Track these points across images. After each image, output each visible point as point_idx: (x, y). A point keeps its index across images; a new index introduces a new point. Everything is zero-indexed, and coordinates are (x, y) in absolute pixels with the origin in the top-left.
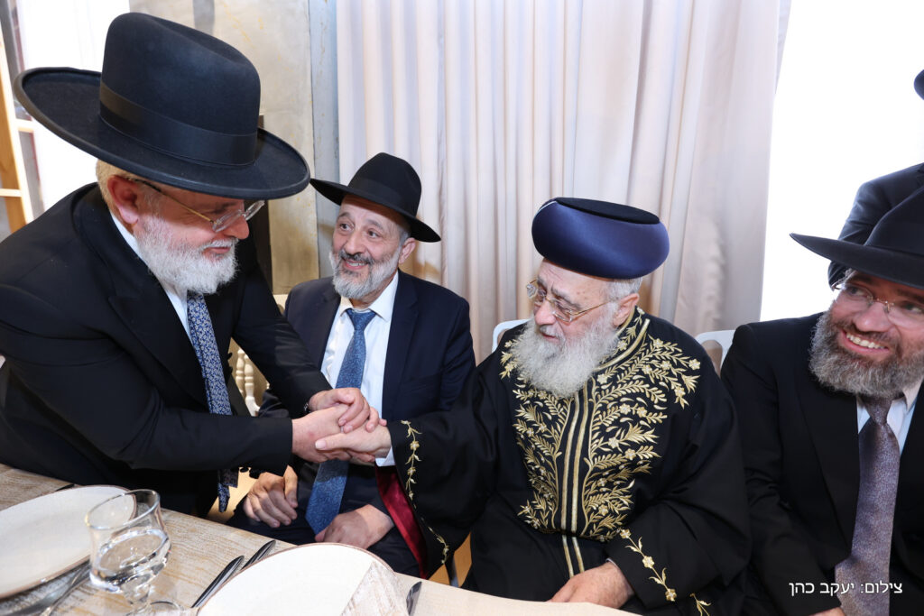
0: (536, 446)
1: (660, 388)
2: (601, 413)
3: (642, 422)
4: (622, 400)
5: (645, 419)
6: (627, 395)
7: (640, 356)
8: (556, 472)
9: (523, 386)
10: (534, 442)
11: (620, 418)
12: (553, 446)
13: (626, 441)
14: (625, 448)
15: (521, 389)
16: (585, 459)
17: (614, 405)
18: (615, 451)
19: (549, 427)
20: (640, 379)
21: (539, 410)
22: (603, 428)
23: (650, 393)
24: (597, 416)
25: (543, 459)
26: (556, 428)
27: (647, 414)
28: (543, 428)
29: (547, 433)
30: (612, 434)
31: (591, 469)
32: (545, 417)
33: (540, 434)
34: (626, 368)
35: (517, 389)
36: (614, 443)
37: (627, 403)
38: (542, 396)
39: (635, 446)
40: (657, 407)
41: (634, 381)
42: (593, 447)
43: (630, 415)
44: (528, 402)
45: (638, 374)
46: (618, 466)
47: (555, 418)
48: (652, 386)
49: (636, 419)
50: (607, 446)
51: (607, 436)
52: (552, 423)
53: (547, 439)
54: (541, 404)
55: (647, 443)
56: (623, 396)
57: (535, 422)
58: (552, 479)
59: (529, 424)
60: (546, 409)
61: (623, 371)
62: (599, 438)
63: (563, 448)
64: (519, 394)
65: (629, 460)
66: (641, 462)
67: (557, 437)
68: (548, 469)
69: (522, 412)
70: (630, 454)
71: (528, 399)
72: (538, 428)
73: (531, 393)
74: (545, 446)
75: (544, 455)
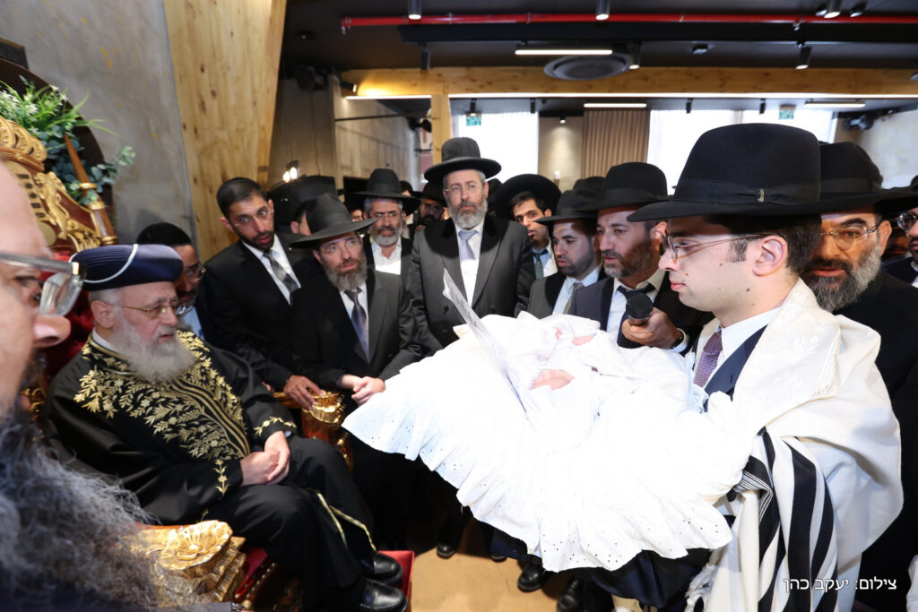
0: (185, 422)
8: (211, 418)
9: (131, 407)
10: (182, 423)
15: (132, 410)
19: (183, 404)
21: (164, 404)
25: (197, 423)
26: (187, 400)
32: (174, 402)
35: (129, 413)
38: (156, 395)
51: (207, 382)
53: (188, 411)
57: (170, 412)
58: (212, 425)
59: (166, 418)
63: (202, 404)
64: (135, 414)
67: (193, 403)
68: (203, 423)
69: (151, 419)
71: (147, 408)
72: (176, 412)
73: (145, 403)
74: (192, 415)
75: (195, 420)
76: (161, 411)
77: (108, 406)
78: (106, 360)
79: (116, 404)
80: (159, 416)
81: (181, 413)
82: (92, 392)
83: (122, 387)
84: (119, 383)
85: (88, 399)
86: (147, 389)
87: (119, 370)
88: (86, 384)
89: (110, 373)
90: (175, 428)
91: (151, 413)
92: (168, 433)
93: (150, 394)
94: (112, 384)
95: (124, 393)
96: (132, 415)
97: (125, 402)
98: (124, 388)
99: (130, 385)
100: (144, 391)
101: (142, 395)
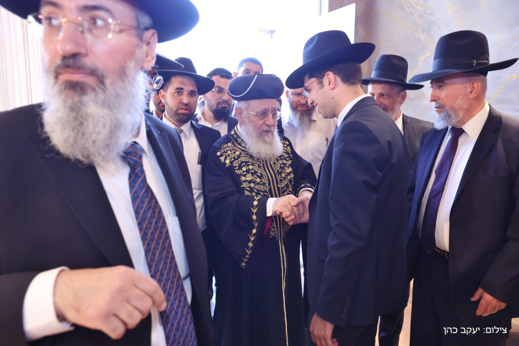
0: (257, 190)
6: (279, 157)
15: (237, 169)
19: (261, 179)
21: (253, 174)
26: (264, 178)
29: (260, 182)
32: (258, 176)
36: (283, 175)
37: (280, 159)
38: (251, 167)
39: (289, 174)
43: (283, 164)
44: (245, 173)
49: (285, 164)
51: (280, 173)
52: (261, 177)
53: (261, 184)
55: (291, 172)
57: (253, 180)
59: (250, 182)
60: (256, 172)
64: (238, 172)
69: (243, 178)
71: (244, 172)
72: (256, 181)
73: (244, 169)
74: (262, 188)
75: (262, 192)
76: (249, 177)
77: (228, 162)
78: (238, 139)
79: (231, 162)
80: (247, 179)
81: (258, 184)
82: (224, 152)
83: (238, 155)
84: (238, 153)
85: (221, 155)
86: (248, 162)
87: (241, 146)
88: (224, 148)
89: (236, 147)
90: (251, 190)
91: (244, 176)
92: (247, 190)
93: (248, 165)
94: (234, 153)
95: (237, 159)
96: (236, 171)
97: (236, 164)
98: (239, 157)
99: (242, 156)
100: (246, 162)
101: (244, 164)
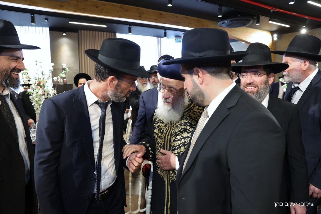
1: (195, 120)
2: (176, 128)
3: (188, 131)
4: (183, 124)
5: (189, 130)
7: (191, 111)
11: (181, 130)
12: (162, 140)
13: (182, 137)
14: (181, 139)
16: (171, 143)
17: (180, 126)
18: (179, 140)
20: (189, 118)
22: (176, 133)
23: (192, 122)
24: (174, 129)
27: (190, 128)
28: (160, 135)
30: (178, 135)
31: (172, 146)
33: (159, 137)
34: (186, 114)
35: (155, 124)
40: (193, 126)
41: (187, 118)
42: (173, 139)
45: (189, 116)
46: (180, 145)
47: (163, 131)
48: (193, 120)
50: (176, 139)
54: (160, 127)
56: (183, 123)
61: (185, 115)
62: (174, 136)
63: (165, 141)
65: (183, 143)
66: (186, 143)
67: (163, 137)
70: (183, 141)
